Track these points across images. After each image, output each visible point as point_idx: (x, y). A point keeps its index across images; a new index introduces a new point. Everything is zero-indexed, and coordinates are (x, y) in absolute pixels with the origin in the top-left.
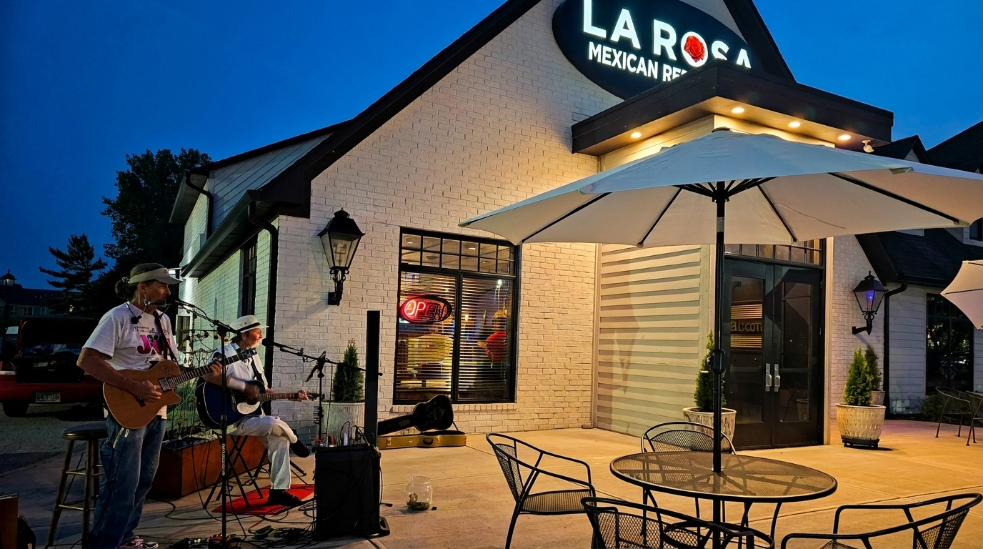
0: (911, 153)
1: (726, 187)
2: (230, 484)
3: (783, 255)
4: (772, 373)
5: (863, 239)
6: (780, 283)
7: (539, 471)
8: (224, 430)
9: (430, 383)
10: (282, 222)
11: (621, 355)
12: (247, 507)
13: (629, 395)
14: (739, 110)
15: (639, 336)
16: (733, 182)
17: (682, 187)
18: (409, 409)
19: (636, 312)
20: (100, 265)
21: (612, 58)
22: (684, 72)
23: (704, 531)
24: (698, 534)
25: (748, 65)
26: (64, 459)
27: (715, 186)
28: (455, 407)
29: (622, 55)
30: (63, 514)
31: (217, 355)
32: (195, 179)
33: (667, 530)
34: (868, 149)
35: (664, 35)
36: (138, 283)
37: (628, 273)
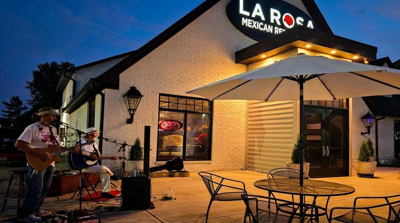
0: (386, 64)
1: (304, 78)
2: (83, 190)
3: (329, 105)
4: (326, 149)
5: (365, 99)
6: (329, 116)
7: (222, 185)
8: (80, 171)
9: (173, 153)
10: (107, 91)
11: (258, 143)
12: (91, 199)
13: (262, 158)
14: (309, 46)
15: (266, 135)
16: (307, 75)
17: (284, 77)
18: (164, 163)
19: (265, 126)
20: (25, 108)
21: (252, 25)
22: (284, 30)
23: (296, 207)
24: (293, 208)
25: (312, 27)
26: (8, 181)
27: (299, 77)
28: (184, 162)
29: (257, 23)
30: (8, 202)
31: (77, 143)
32: (67, 74)
33: (279, 206)
34: (366, 62)
35: (275, 15)
36: (42, 115)
37: (261, 111)
